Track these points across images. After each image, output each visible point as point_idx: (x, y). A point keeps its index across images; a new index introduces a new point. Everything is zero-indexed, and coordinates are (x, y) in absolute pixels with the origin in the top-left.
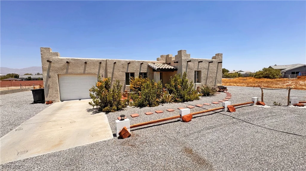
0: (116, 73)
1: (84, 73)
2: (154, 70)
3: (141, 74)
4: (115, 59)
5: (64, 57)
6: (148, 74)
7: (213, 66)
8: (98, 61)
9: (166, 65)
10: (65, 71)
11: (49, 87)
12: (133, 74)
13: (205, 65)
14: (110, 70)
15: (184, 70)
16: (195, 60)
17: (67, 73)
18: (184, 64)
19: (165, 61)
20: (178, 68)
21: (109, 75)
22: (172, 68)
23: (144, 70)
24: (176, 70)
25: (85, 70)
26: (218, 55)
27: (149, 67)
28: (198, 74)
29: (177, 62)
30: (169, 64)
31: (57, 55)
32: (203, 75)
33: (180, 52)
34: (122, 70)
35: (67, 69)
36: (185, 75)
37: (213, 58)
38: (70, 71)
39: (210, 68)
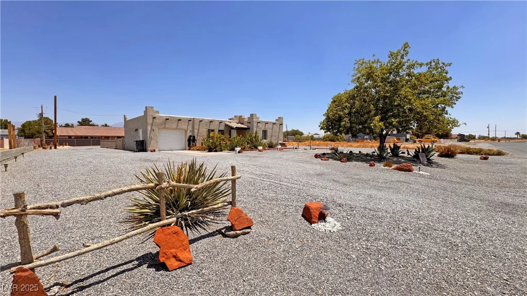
0: (201, 130)
1: (177, 129)
2: (232, 128)
3: (219, 131)
4: (201, 118)
5: (163, 114)
6: (225, 132)
7: (276, 127)
8: (187, 119)
9: (240, 124)
10: (163, 126)
11: (151, 139)
12: (213, 131)
13: (270, 126)
14: (196, 127)
15: (255, 129)
16: (263, 122)
17: (165, 128)
18: (255, 124)
19: (238, 121)
20: (251, 127)
21: (196, 131)
22: (246, 127)
23: (222, 128)
24: (249, 129)
25: (177, 126)
26: (279, 118)
27: (226, 125)
28: (265, 132)
29: (250, 123)
30: (242, 124)
31: (158, 113)
32: (269, 134)
33: (252, 115)
34: (205, 127)
35: (165, 125)
36: (256, 132)
37: (277, 120)
38: (167, 126)
39: (274, 128)
